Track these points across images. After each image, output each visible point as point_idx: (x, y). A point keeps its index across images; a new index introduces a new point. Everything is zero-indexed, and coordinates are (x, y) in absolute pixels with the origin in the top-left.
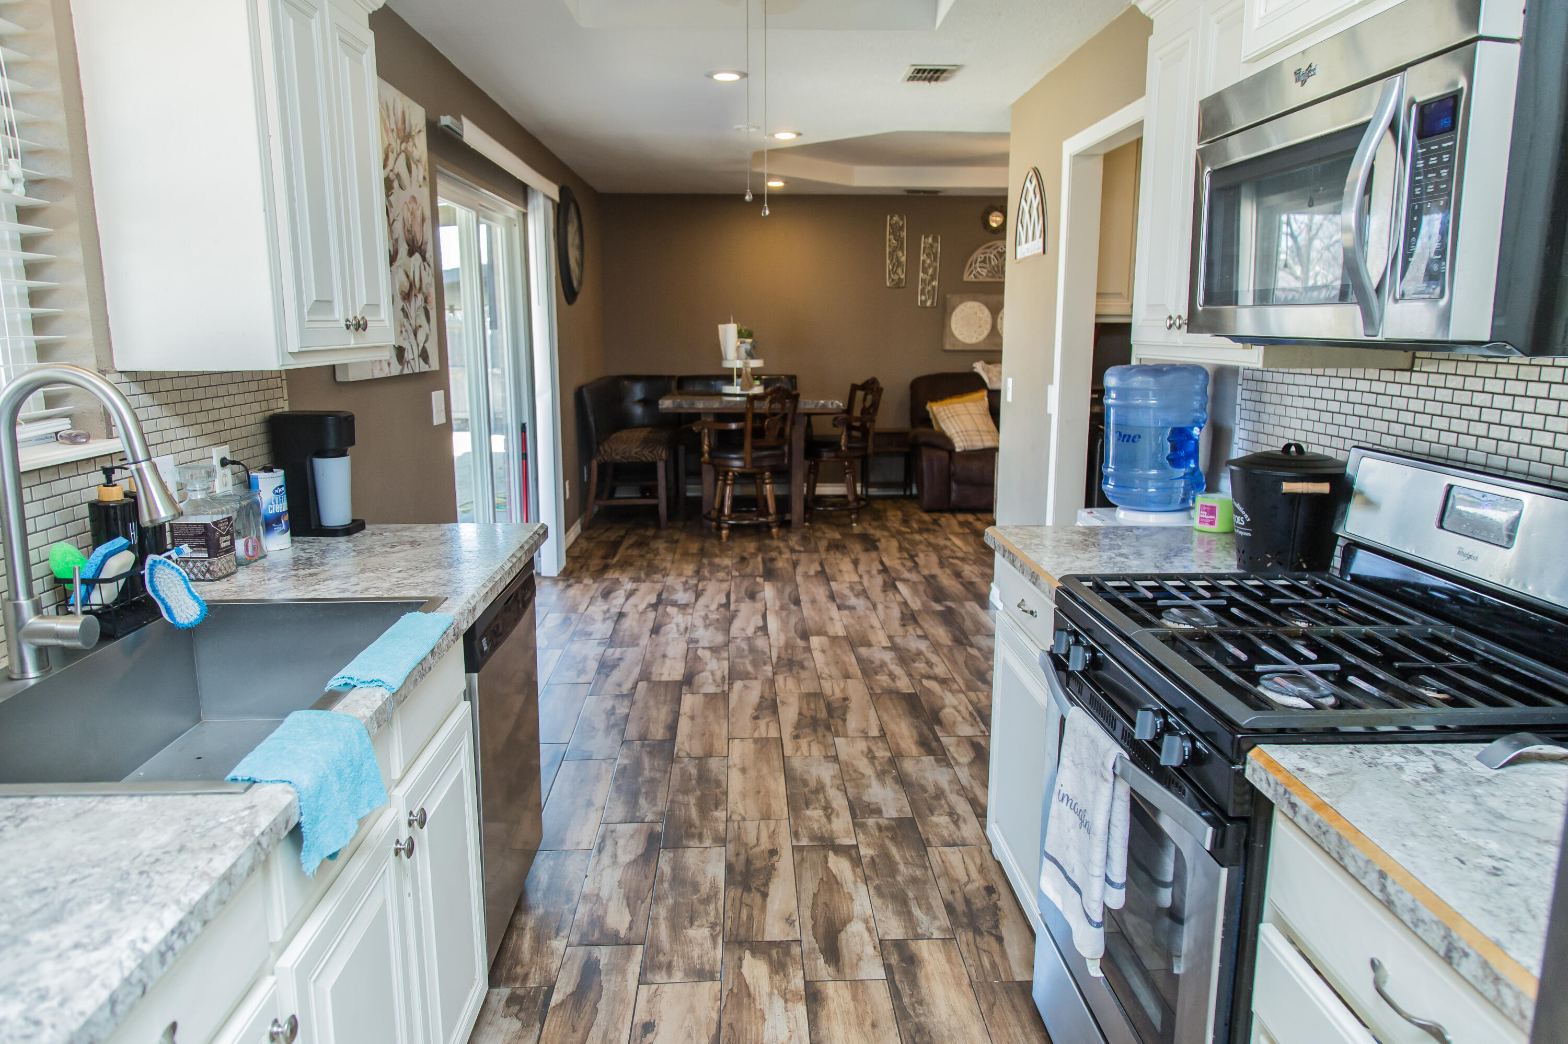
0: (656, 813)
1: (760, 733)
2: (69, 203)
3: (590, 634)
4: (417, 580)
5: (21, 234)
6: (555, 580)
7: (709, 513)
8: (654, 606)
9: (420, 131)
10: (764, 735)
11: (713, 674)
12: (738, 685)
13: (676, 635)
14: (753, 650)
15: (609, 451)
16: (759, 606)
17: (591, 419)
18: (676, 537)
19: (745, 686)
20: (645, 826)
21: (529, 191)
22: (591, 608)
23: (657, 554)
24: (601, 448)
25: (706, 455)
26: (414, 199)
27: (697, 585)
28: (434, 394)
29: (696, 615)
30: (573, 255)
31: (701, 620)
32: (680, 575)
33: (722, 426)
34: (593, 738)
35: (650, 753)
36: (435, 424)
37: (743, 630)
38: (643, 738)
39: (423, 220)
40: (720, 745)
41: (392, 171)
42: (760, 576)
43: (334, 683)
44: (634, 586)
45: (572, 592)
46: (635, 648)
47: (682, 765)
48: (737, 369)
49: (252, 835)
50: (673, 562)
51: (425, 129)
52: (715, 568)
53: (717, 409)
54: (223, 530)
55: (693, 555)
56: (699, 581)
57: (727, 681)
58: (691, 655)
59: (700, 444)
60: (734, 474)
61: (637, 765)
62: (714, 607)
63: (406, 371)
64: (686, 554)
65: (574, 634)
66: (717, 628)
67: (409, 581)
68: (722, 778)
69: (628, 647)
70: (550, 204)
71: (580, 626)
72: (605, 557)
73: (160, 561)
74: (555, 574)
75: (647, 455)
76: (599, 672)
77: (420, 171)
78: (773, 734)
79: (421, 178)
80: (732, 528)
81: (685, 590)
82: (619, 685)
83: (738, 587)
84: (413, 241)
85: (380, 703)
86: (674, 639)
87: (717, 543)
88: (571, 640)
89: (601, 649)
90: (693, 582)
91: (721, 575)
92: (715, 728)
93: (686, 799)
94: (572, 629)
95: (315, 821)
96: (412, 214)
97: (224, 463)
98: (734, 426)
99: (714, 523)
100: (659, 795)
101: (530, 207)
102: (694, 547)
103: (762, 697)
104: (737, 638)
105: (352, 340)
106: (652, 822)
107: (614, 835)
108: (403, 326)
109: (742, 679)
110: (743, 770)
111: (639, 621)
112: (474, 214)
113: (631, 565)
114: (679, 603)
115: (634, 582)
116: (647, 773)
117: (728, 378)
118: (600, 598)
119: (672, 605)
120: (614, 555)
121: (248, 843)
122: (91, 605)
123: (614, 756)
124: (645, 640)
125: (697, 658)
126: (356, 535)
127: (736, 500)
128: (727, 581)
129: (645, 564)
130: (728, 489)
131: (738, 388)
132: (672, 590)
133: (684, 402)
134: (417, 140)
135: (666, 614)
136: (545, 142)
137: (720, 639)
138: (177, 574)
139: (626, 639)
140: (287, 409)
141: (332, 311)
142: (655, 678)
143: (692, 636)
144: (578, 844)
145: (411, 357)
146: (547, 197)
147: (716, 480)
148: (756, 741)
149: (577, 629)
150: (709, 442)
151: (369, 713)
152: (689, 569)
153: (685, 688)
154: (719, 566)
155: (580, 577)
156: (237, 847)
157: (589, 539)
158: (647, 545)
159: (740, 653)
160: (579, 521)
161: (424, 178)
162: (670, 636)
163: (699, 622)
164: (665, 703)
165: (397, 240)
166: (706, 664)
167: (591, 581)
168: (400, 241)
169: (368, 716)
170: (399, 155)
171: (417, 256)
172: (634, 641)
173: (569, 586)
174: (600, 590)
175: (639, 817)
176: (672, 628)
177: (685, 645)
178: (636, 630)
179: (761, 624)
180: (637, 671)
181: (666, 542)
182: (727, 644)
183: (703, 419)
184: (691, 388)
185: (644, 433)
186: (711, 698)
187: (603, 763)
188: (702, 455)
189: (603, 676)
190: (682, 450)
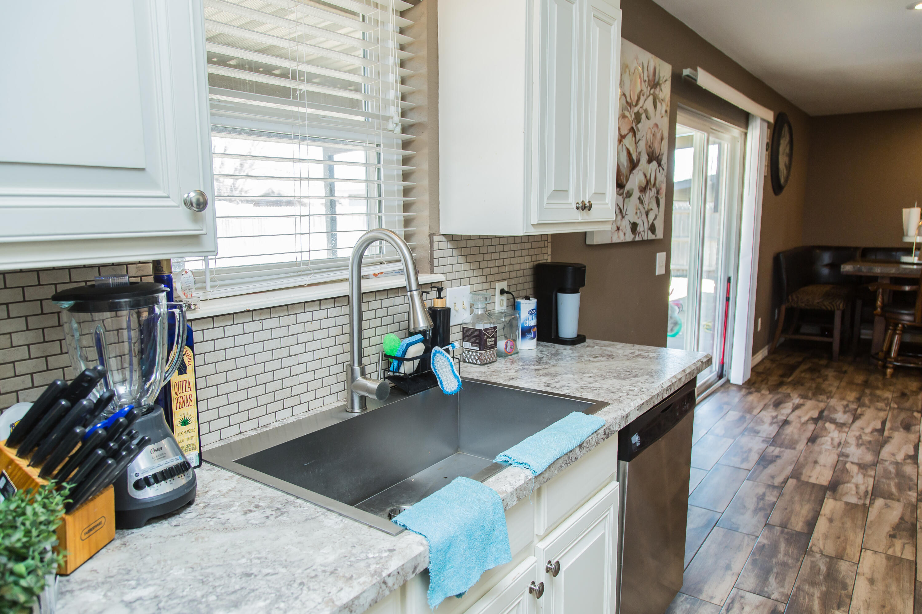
0: (782, 594)
1: (894, 551)
2: (424, 137)
3: (758, 432)
4: (597, 385)
5: (403, 156)
6: (740, 387)
7: (877, 354)
8: (815, 420)
9: (666, 80)
10: (899, 555)
11: (857, 486)
12: (879, 502)
13: (830, 447)
14: (899, 474)
15: (796, 299)
16: (913, 437)
17: (784, 276)
18: (844, 369)
19: (886, 504)
20: (770, 602)
21: (750, 118)
22: (764, 413)
23: (825, 378)
24: (790, 297)
25: (879, 309)
26: (656, 125)
27: (856, 410)
28: (658, 254)
29: (851, 434)
30: (783, 160)
31: (854, 439)
32: (843, 399)
33: (896, 288)
34: (743, 514)
35: (787, 540)
36: (657, 274)
37: (893, 455)
38: (784, 526)
39: (662, 139)
40: (852, 551)
41: (641, 107)
42: (918, 412)
43: (499, 458)
44: (802, 401)
45: (751, 398)
46: (792, 451)
47: (813, 559)
48: (917, 244)
49: (380, 575)
50: (838, 388)
51: (670, 79)
52: (875, 398)
53: (893, 274)
54: (490, 335)
55: (857, 385)
56: (859, 406)
57: (869, 496)
58: (840, 466)
59: (875, 300)
60: (903, 325)
61: (774, 549)
62: (868, 430)
63: (637, 239)
64: (851, 383)
65: (745, 429)
66: (868, 449)
67: (591, 385)
68: (849, 582)
69: (786, 448)
70: (766, 125)
71: (752, 425)
72: (782, 376)
73: (439, 351)
74: (740, 383)
75: (827, 305)
76: (758, 463)
77: (663, 107)
78: (908, 555)
79: (663, 112)
80: (896, 368)
81: (845, 412)
82: (773, 477)
83: (894, 417)
84: (653, 153)
85: (522, 482)
86: (826, 450)
87: (880, 378)
88: (742, 433)
89: (764, 446)
90: (854, 406)
91: (881, 405)
92: (851, 536)
93: (812, 590)
94: (745, 425)
95: (442, 568)
96: (654, 135)
97: (502, 292)
98: (907, 288)
99: (880, 363)
100: (788, 579)
101: (750, 128)
102: (859, 379)
103: (902, 518)
104: (885, 461)
105: (580, 216)
106: (777, 600)
107: (742, 600)
108: (638, 209)
109: (884, 498)
110: (872, 581)
111: (800, 429)
112: (706, 135)
113: (802, 385)
114: (837, 421)
115: (802, 398)
116: (781, 556)
117: (908, 250)
118: (771, 406)
119: (831, 422)
120: (790, 375)
121: (374, 581)
122: (400, 373)
123: (756, 534)
124: (801, 446)
125: (845, 471)
126: (577, 345)
127: (903, 347)
128: (885, 410)
129: (814, 385)
130: (896, 338)
131: (916, 258)
132: (835, 410)
133: (863, 268)
134: (663, 87)
135: (824, 428)
136: (769, 83)
137: (869, 458)
138: (447, 361)
139: (786, 442)
140: (549, 261)
141: (567, 197)
142: (804, 478)
143: (844, 451)
144: (712, 598)
145: (642, 229)
146: (763, 120)
147: (886, 329)
148: (889, 558)
149: (749, 426)
150: (883, 299)
151: (509, 489)
152: (852, 396)
153: (828, 493)
154: (879, 397)
155: (759, 388)
156: (364, 583)
157: (773, 361)
158: (819, 371)
159: (886, 474)
160: (767, 347)
161: (666, 111)
162: (824, 447)
163: (852, 441)
164: (809, 501)
165: (640, 153)
166: (852, 477)
167: (768, 392)
168: (642, 154)
169: (509, 491)
170: (648, 97)
171: (655, 163)
172: (792, 445)
173: (750, 393)
174: (773, 400)
175: (767, 592)
176: (827, 441)
177: (835, 457)
178: (796, 437)
179: (911, 452)
180: (789, 469)
181: (835, 371)
182: (875, 464)
183: (879, 281)
184: (873, 257)
185: (827, 288)
186: (851, 507)
187: (746, 537)
188: (875, 308)
189: (761, 468)
190: (859, 303)
